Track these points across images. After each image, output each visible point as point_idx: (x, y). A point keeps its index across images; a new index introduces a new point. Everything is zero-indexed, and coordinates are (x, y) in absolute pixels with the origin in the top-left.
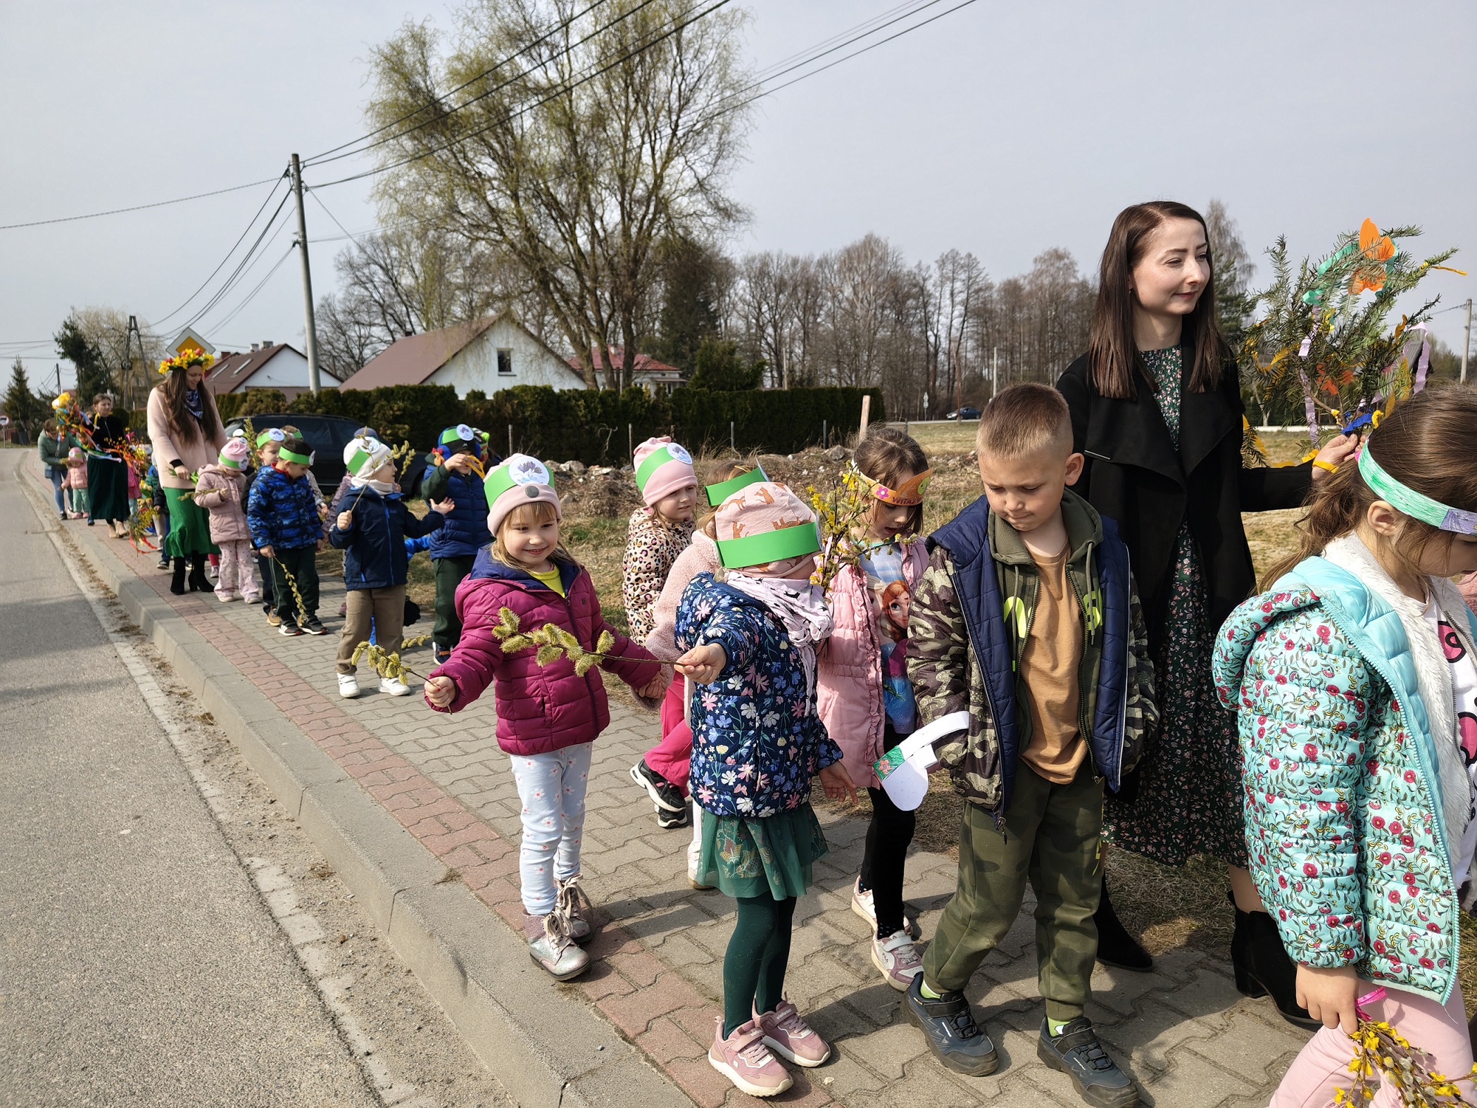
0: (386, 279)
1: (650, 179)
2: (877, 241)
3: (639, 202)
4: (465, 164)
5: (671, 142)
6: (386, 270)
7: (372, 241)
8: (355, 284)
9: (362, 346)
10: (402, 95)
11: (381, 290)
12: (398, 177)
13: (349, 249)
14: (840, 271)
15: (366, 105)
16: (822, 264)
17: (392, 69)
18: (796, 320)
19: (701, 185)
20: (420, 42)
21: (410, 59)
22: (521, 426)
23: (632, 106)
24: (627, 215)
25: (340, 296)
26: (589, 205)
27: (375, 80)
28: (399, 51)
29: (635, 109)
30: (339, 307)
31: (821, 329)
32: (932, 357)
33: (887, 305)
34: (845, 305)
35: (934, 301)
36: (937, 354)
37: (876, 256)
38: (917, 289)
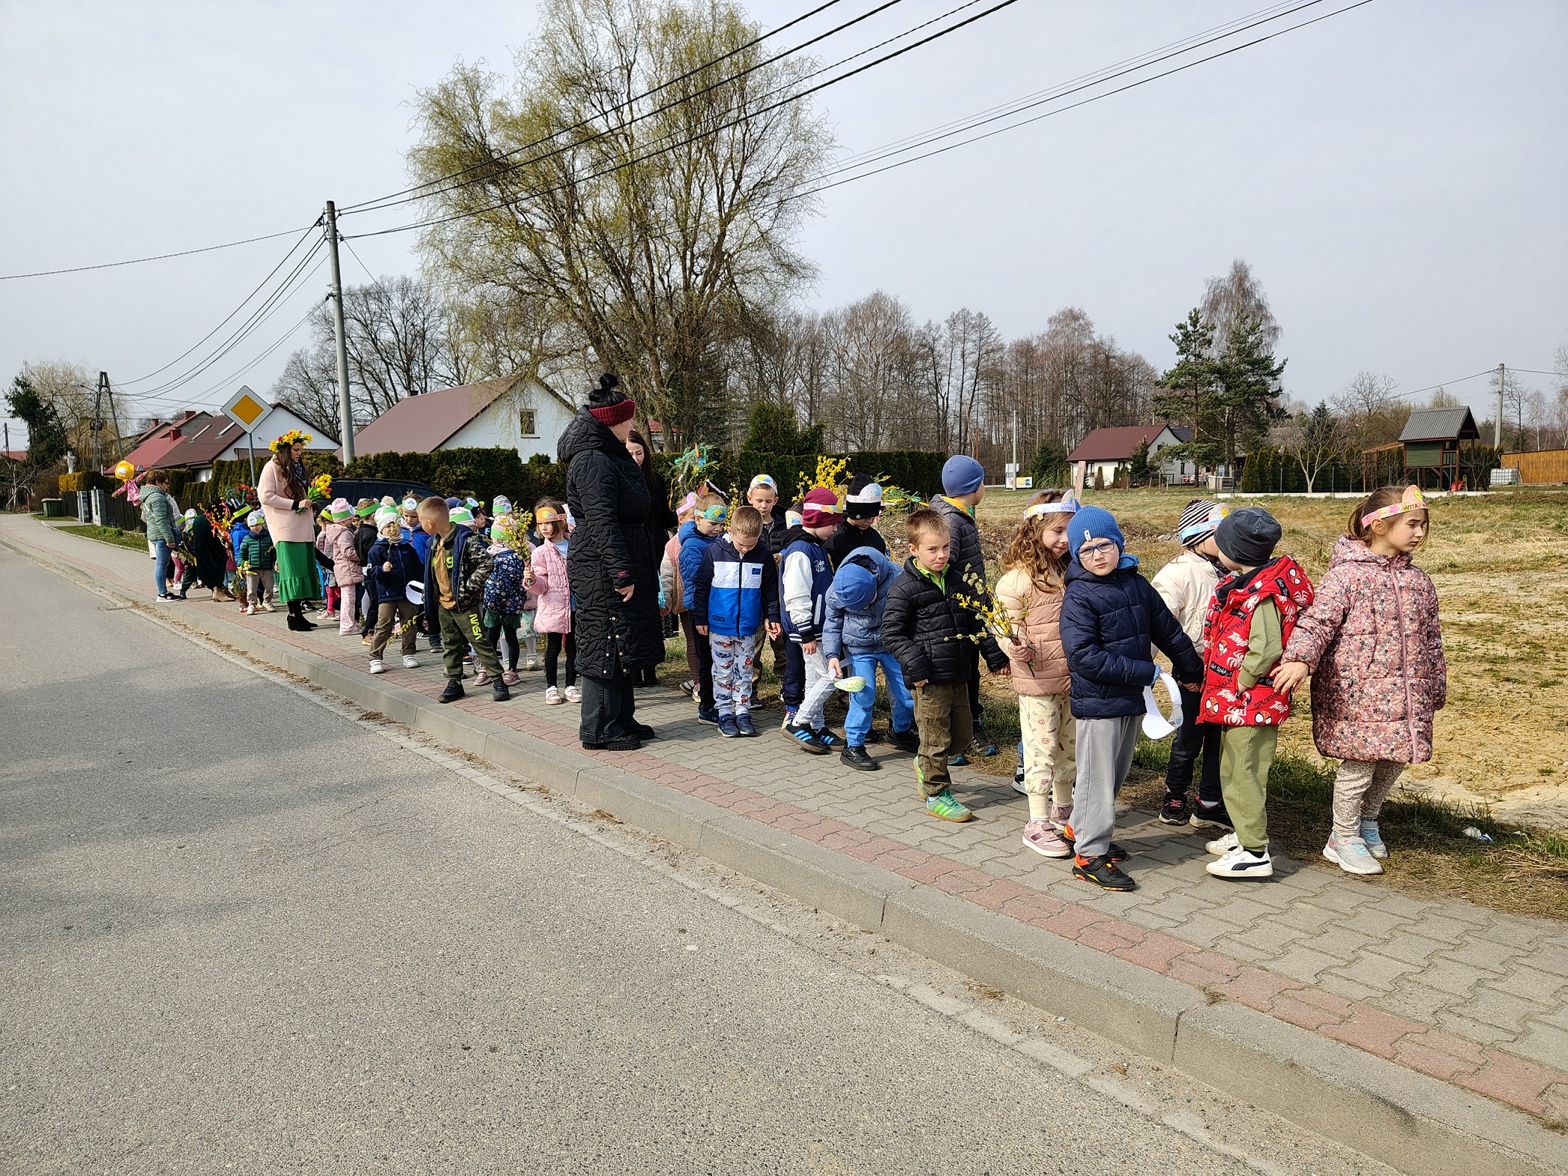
0: (365, 334)
2: (885, 299)
6: (365, 325)
10: (449, 141)
14: (846, 330)
15: (408, 150)
16: (826, 323)
17: (440, 113)
19: (764, 235)
20: (473, 86)
21: (461, 103)
24: (688, 271)
28: (448, 93)
30: (311, 364)
31: (826, 390)
32: (941, 420)
33: (895, 366)
34: (851, 365)
35: (944, 362)
36: (945, 417)
37: (885, 315)
38: (927, 349)
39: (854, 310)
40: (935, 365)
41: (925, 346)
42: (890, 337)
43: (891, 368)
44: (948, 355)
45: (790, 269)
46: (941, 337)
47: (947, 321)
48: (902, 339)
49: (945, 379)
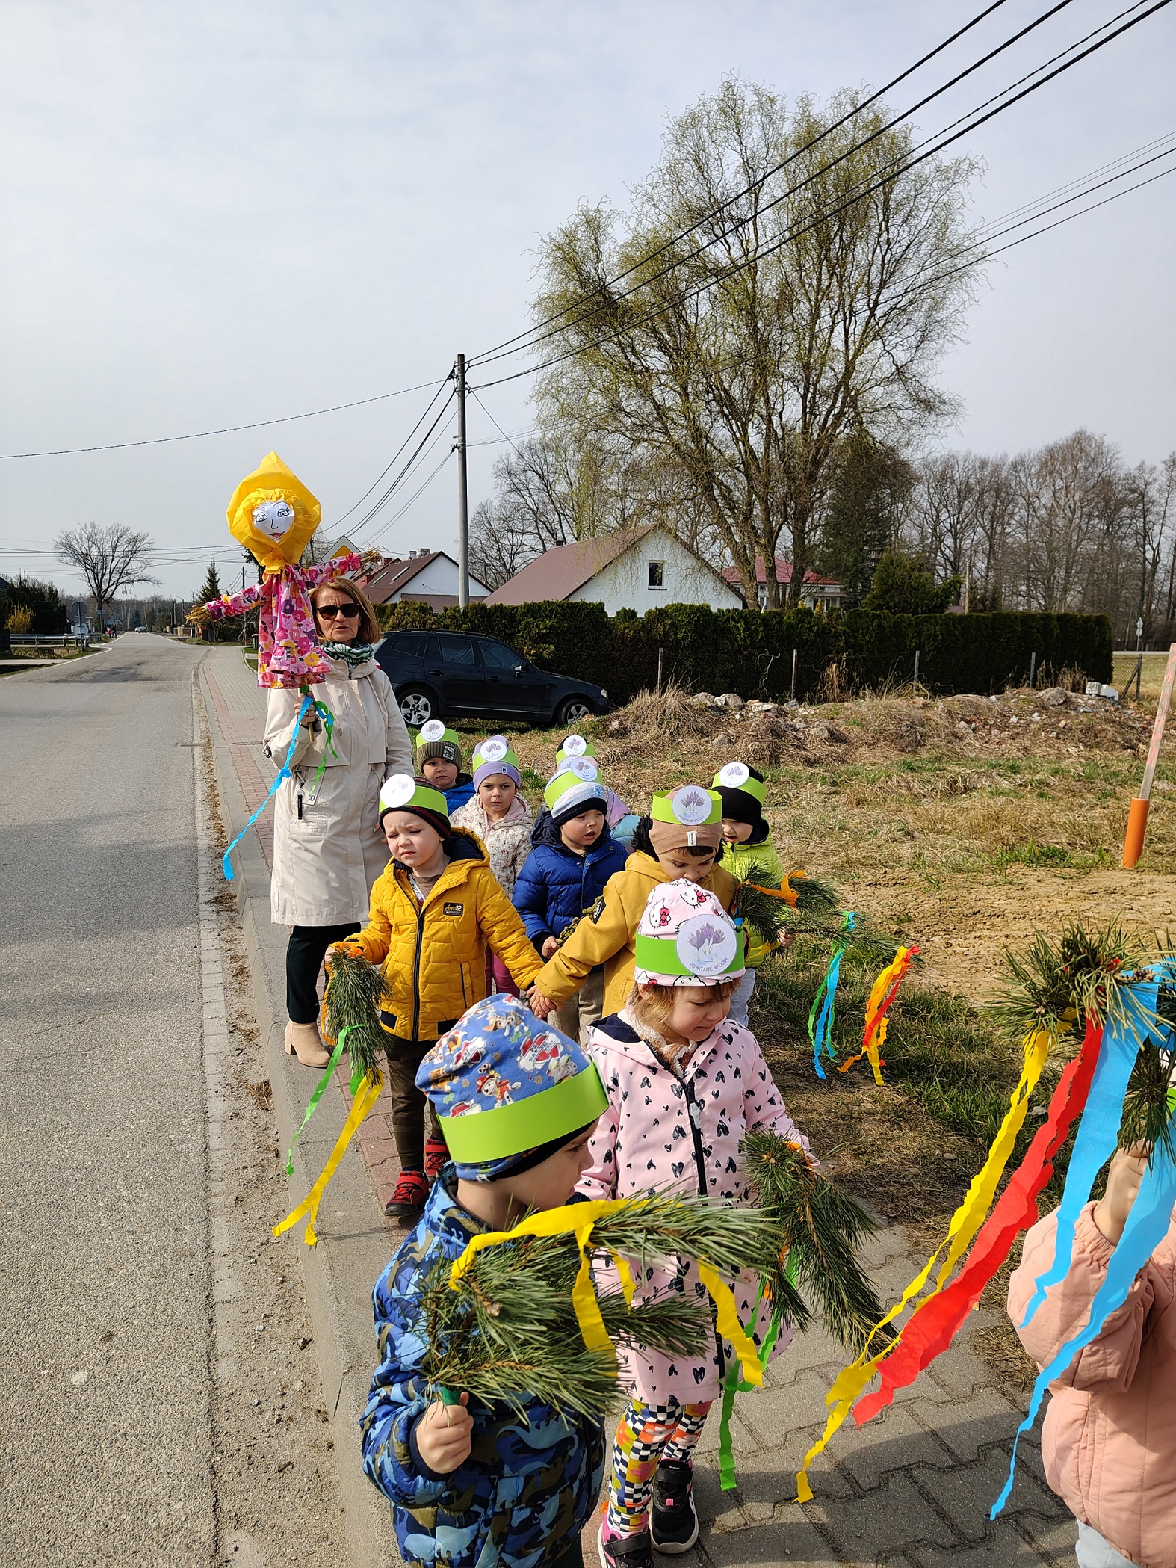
0: (542, 486)
1: (840, 367)
2: (1089, 438)
3: (824, 393)
4: (632, 358)
5: (868, 323)
6: (541, 477)
7: (530, 447)
8: (511, 491)
9: (513, 555)
10: (572, 286)
11: (536, 498)
12: (562, 374)
13: (508, 455)
14: (1039, 474)
15: (534, 299)
16: (1016, 466)
17: (563, 259)
18: (980, 529)
19: (900, 372)
20: (594, 225)
21: (583, 246)
22: (673, 648)
23: (825, 283)
24: (809, 410)
25: (496, 503)
26: (767, 400)
27: (544, 271)
28: (570, 237)
29: (828, 287)
30: (494, 514)
31: (1010, 540)
32: (1148, 576)
33: (1096, 514)
34: (1042, 513)
35: (1155, 509)
36: (1154, 572)
37: (1087, 456)
38: (1136, 495)
39: (1051, 451)
40: (1145, 513)
41: (1133, 491)
42: (1090, 483)
43: (1090, 516)
44: (1163, 501)
45: (927, 404)
46: (1155, 480)
47: (1165, 462)
48: (1107, 483)
49: (1157, 528)
